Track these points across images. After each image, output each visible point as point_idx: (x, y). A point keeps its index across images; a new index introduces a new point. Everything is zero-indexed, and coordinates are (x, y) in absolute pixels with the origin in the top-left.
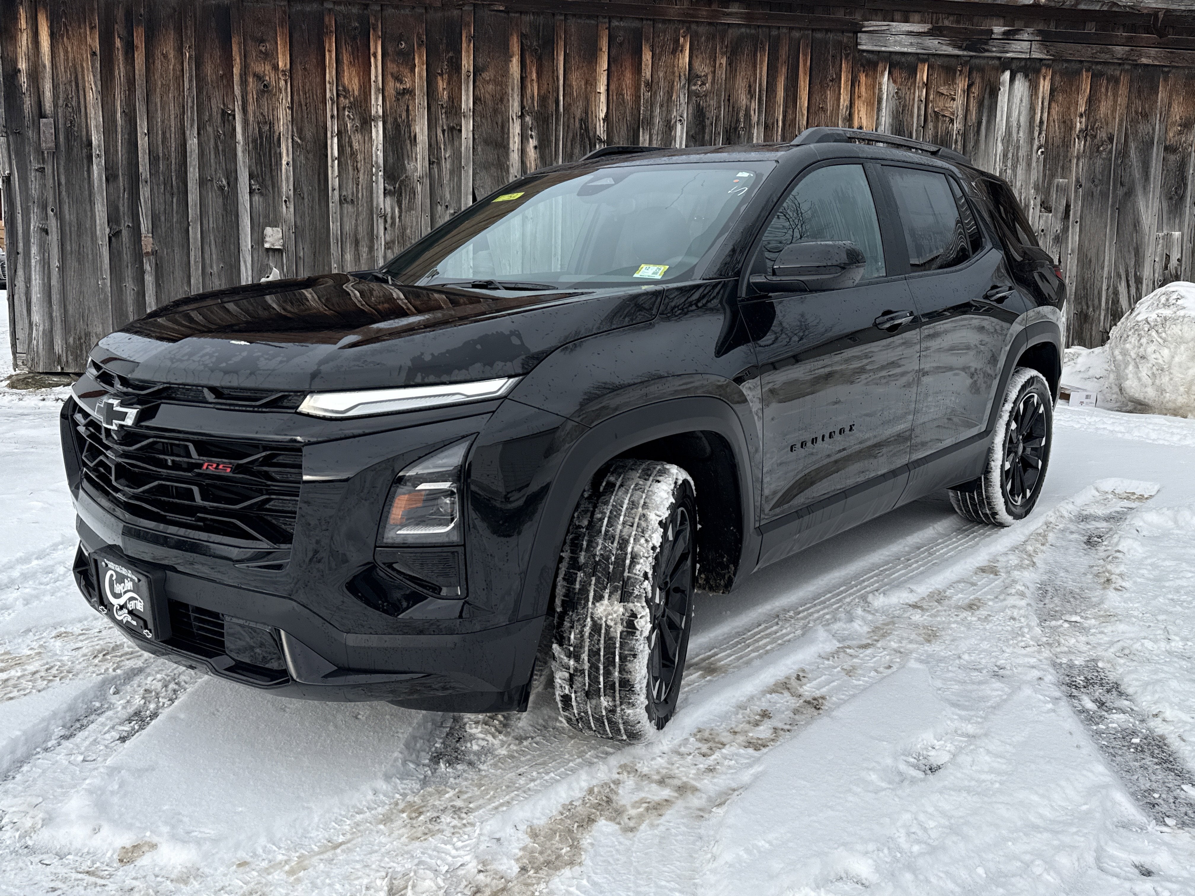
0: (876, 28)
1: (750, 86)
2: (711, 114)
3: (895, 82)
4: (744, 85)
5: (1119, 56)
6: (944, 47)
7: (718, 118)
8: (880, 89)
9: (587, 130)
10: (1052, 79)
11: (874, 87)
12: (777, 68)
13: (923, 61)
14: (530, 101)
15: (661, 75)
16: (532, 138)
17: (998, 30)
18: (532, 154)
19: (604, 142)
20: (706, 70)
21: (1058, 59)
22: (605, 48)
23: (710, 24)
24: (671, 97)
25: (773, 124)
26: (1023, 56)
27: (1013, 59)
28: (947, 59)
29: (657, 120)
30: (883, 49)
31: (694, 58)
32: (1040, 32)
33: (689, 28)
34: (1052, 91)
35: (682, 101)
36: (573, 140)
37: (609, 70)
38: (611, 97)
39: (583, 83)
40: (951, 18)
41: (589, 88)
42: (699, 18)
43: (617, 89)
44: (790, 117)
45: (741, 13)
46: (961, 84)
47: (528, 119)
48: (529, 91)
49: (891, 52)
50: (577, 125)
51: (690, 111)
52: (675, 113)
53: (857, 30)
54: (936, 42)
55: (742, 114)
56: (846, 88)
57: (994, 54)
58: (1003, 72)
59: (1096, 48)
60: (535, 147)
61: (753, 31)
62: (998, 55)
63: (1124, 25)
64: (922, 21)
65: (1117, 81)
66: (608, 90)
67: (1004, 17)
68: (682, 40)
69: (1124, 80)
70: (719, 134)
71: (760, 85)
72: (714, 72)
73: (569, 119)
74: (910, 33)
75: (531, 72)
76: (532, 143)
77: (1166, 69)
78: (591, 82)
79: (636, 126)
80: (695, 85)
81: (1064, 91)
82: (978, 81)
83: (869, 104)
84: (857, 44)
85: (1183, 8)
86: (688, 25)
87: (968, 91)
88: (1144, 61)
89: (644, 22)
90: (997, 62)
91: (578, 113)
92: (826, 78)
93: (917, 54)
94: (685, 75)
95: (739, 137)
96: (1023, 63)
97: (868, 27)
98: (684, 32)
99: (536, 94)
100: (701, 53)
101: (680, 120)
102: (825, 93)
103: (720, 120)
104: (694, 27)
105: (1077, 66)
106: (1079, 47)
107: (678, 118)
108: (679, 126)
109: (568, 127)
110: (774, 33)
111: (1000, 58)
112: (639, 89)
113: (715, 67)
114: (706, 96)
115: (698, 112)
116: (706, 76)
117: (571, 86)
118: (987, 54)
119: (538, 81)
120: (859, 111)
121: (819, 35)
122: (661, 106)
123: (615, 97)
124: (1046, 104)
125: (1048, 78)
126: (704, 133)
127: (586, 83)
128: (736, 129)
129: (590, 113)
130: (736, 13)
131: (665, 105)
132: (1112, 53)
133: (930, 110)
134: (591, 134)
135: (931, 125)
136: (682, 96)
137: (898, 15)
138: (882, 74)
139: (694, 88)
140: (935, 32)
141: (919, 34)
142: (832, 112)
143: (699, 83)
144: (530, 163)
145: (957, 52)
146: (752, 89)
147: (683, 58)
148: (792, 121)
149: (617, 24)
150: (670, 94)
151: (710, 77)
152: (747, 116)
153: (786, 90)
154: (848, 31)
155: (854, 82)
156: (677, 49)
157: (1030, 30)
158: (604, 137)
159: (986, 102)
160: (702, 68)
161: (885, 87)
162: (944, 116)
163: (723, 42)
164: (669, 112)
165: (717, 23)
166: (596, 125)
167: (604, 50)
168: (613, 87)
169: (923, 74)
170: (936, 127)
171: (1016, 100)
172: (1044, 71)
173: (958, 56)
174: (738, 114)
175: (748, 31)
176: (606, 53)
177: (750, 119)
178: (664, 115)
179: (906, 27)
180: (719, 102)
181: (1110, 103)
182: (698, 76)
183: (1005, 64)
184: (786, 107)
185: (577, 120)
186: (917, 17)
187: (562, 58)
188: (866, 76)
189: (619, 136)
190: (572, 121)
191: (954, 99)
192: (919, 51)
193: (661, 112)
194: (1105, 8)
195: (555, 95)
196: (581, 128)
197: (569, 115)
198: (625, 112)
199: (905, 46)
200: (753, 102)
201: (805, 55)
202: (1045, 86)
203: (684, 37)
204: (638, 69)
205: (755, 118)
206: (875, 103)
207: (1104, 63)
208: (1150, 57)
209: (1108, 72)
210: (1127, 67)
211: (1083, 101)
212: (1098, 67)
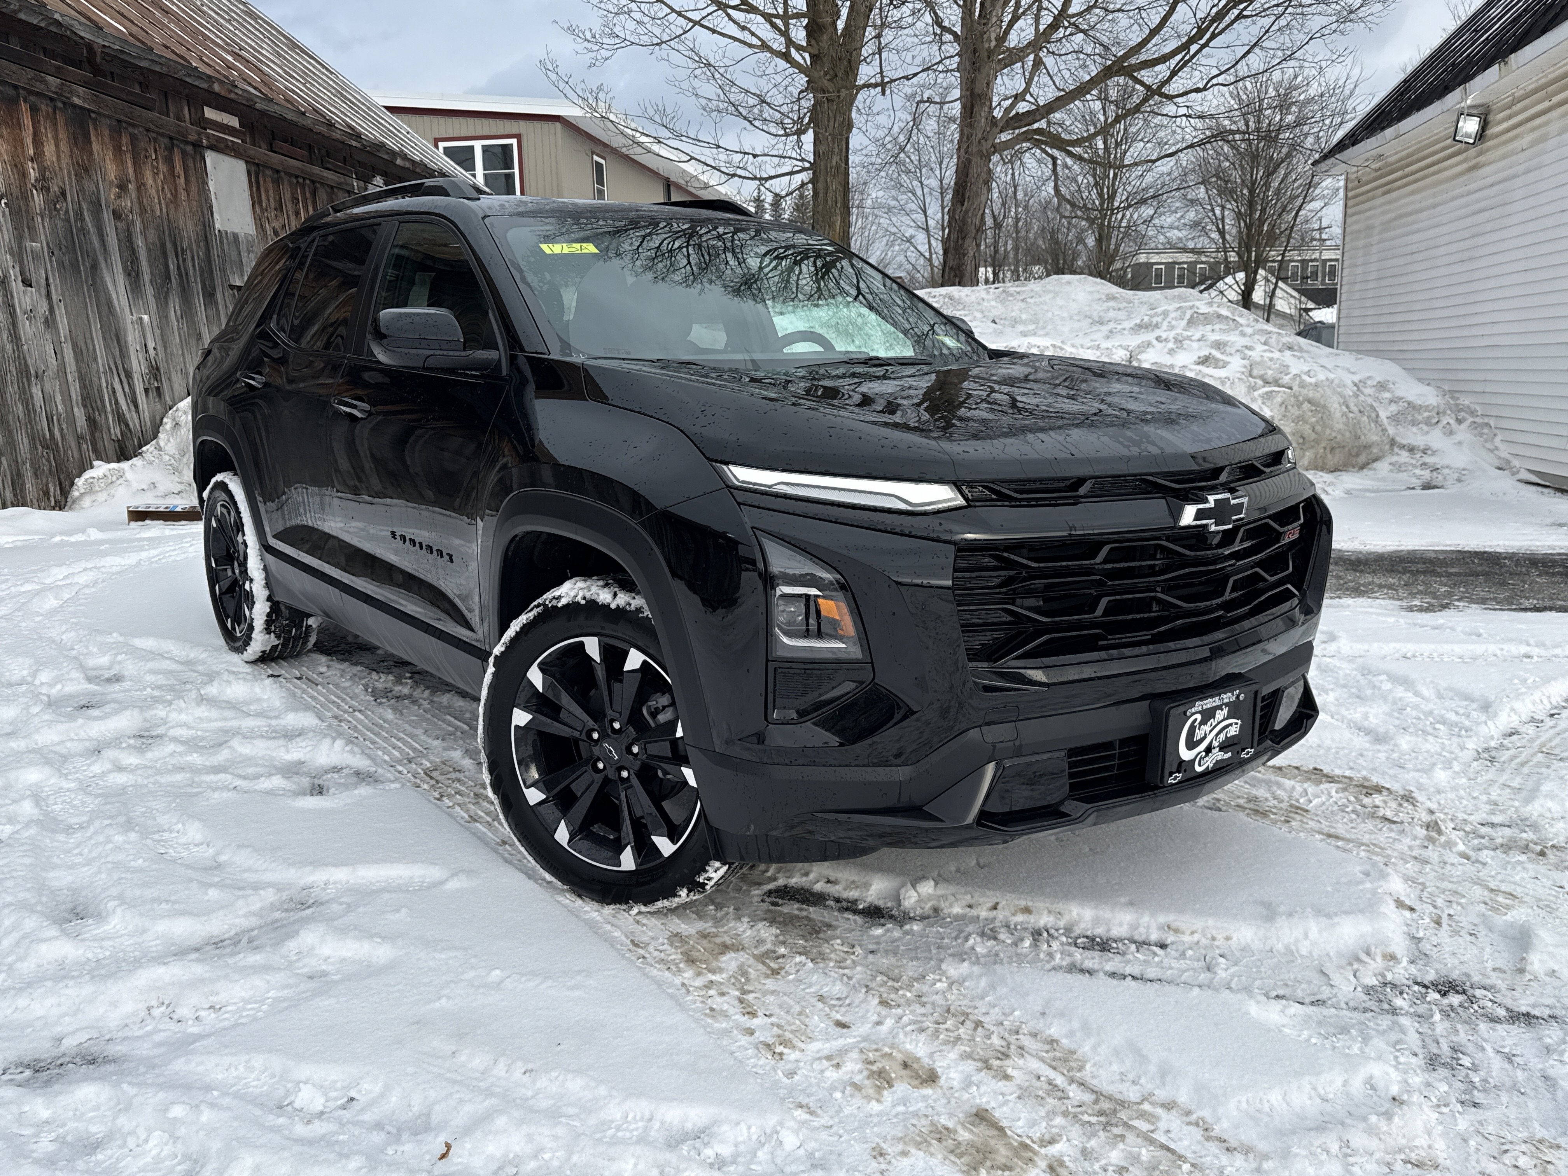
5: (52, 89)
59: (31, 73)
65: (54, 123)
69: (60, 120)
77: (93, 115)
81: (8, 123)
88: (76, 100)
105: (15, 92)
106: (15, 67)
132: (43, 81)
181: (53, 148)
194: (42, 24)
207: (39, 94)
208: (80, 97)
209: (44, 107)
210: (60, 105)
211: (29, 141)
212: (32, 98)
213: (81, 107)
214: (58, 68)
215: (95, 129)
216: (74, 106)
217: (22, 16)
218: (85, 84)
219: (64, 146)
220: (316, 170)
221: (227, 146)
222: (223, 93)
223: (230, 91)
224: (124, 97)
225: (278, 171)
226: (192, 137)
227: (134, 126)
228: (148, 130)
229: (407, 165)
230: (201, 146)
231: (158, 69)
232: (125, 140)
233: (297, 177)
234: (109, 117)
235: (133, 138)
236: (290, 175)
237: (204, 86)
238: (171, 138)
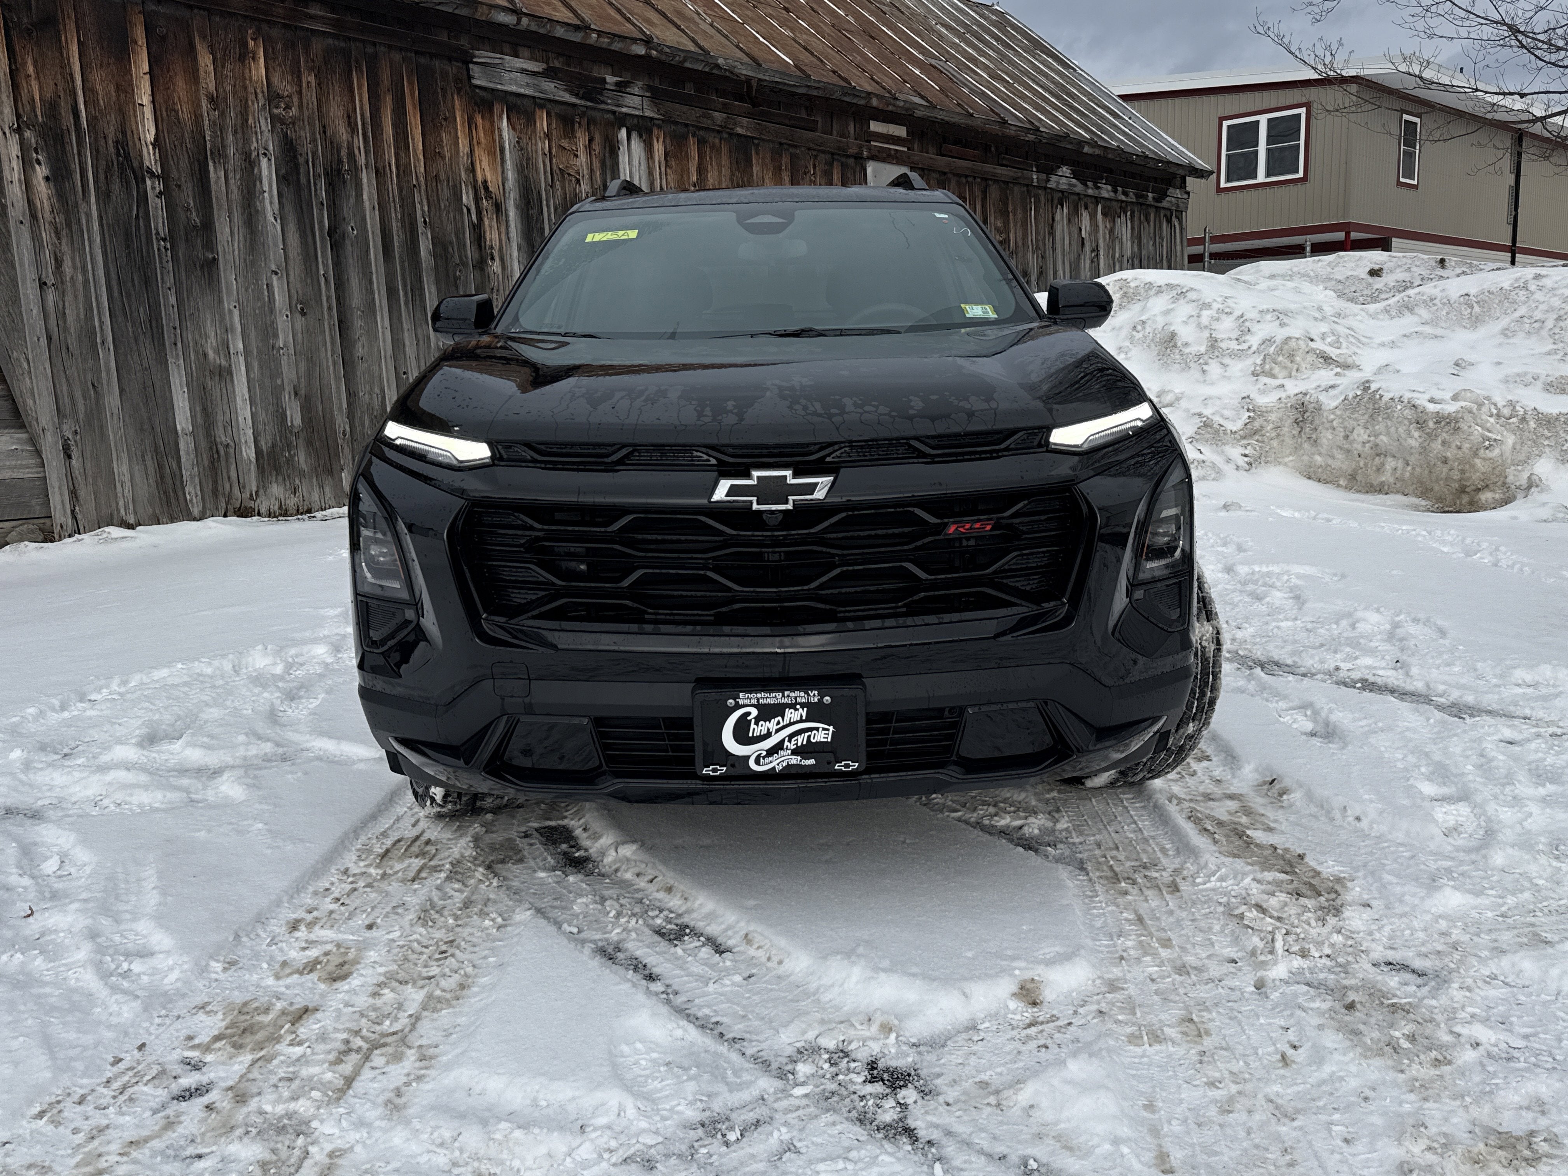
0: (488, 61)
1: (349, 117)
2: (305, 148)
3: (514, 129)
4: (340, 114)
5: (719, 123)
6: (562, 93)
7: (314, 154)
8: (501, 135)
9: (127, 156)
10: (664, 142)
11: (493, 132)
12: (379, 96)
13: (541, 107)
14: (28, 108)
15: (229, 88)
16: (39, 163)
17: (611, 79)
18: (42, 189)
19: (158, 177)
20: (288, 87)
21: (668, 120)
22: (142, 40)
23: (285, 26)
24: (247, 121)
25: (384, 167)
26: (637, 113)
27: (627, 114)
28: (563, 107)
29: (231, 151)
30: (499, 87)
31: (271, 70)
32: (649, 88)
33: (258, 29)
34: (666, 155)
35: (263, 128)
36: (108, 169)
37: (151, 72)
38: (158, 113)
39: (112, 88)
40: (561, 59)
41: (123, 96)
42: (273, 16)
43: (166, 102)
44: (403, 161)
45: (328, 19)
46: (582, 139)
47: (28, 134)
48: (24, 93)
49: (506, 92)
50: (112, 149)
51: (276, 143)
52: (255, 144)
53: (467, 60)
54: (552, 85)
55: (344, 152)
56: (463, 131)
57: (610, 107)
58: (620, 129)
59: (699, 112)
60: (47, 179)
61: (343, 45)
62: (614, 108)
63: (717, 90)
64: (532, 58)
65: (719, 151)
66: (153, 102)
67: (612, 66)
68: (251, 43)
69: (724, 149)
70: (320, 176)
71: (362, 116)
72: (300, 92)
73: (96, 139)
74: (524, 71)
75: (25, 64)
76: (41, 171)
77: (756, 141)
78: (125, 89)
79: (201, 158)
80: (277, 108)
81: (676, 157)
82: (597, 137)
83: (491, 153)
84: (470, 77)
85: (767, 78)
86: (257, 23)
87: (589, 147)
88: (739, 130)
89: (196, 11)
90: (610, 116)
91: (111, 133)
92: (438, 115)
93: (534, 98)
94: (263, 92)
95: (344, 182)
96: (635, 121)
97: (479, 57)
98: (254, 33)
99: (37, 98)
100: (280, 65)
101: (265, 154)
102: (440, 134)
103: (318, 157)
104: (265, 27)
105: (683, 130)
106: (685, 108)
107: (262, 151)
108: (264, 162)
109: (97, 151)
110: (370, 50)
111: (614, 113)
112: (199, 106)
113: (301, 86)
114: (294, 123)
115: (286, 144)
116: (290, 96)
117: (93, 91)
118: (603, 106)
119: (38, 78)
120: (480, 161)
121: (423, 60)
122: (235, 132)
123: (164, 114)
124: (663, 169)
125: (661, 140)
126: (298, 173)
127: (118, 88)
128: (339, 171)
129: (129, 133)
130: (322, 17)
131: (239, 131)
132: (711, 118)
133: (555, 168)
134: (136, 164)
135: (558, 185)
136: (263, 121)
137: (507, 48)
138: (501, 118)
139: (276, 111)
140: (550, 73)
141: (534, 74)
142: (450, 160)
143: (283, 105)
144: (42, 202)
145: (574, 100)
146: (352, 120)
147: (258, 69)
148: (406, 167)
149: (154, 8)
150: (244, 114)
151: (295, 99)
152: (351, 155)
153: (395, 126)
154: (457, 60)
155: (471, 123)
156: (244, 56)
157: (640, 84)
158: (157, 169)
159: (608, 163)
160: (285, 87)
161: (505, 134)
162: (569, 175)
163: (307, 53)
164: (246, 141)
165: (296, 27)
166: (141, 151)
167: (140, 43)
168: (160, 99)
169: (542, 123)
170: (563, 188)
171: (635, 163)
172: (655, 131)
173: (574, 105)
174: (339, 152)
175: (337, 43)
176: (145, 49)
177: (355, 161)
178: (240, 145)
179: (519, 63)
180: (313, 133)
181: (716, 173)
182: (279, 96)
183: (621, 120)
184: (397, 148)
185: (110, 142)
186: (526, 52)
187: (74, 48)
188: (482, 117)
189: (178, 170)
190: (102, 142)
191: (577, 156)
192: (537, 94)
193: (236, 141)
194: (707, 69)
195: (71, 101)
196: (118, 154)
197: (97, 134)
198: (183, 136)
199: (521, 86)
200: (355, 137)
201: (411, 83)
202: (659, 149)
203: (254, 39)
204: (193, 76)
205: (362, 160)
206: (496, 152)
207: (706, 129)
208: (743, 127)
209: (711, 139)
210: (725, 136)
211: (693, 169)
212: (702, 133)
213: (746, 136)
214: (725, 105)
215: (757, 153)
216: (740, 135)
217: (688, 65)
218: (749, 115)
219: (725, 171)
220: (988, 167)
221: (889, 156)
222: (881, 107)
223: (888, 104)
224: (787, 122)
225: (945, 174)
226: (853, 150)
227: (795, 147)
228: (809, 149)
229: (1097, 151)
230: (862, 158)
231: (815, 93)
232: (785, 160)
233: (966, 176)
234: (773, 142)
235: (793, 157)
236: (959, 176)
237: (862, 102)
238: (832, 154)
